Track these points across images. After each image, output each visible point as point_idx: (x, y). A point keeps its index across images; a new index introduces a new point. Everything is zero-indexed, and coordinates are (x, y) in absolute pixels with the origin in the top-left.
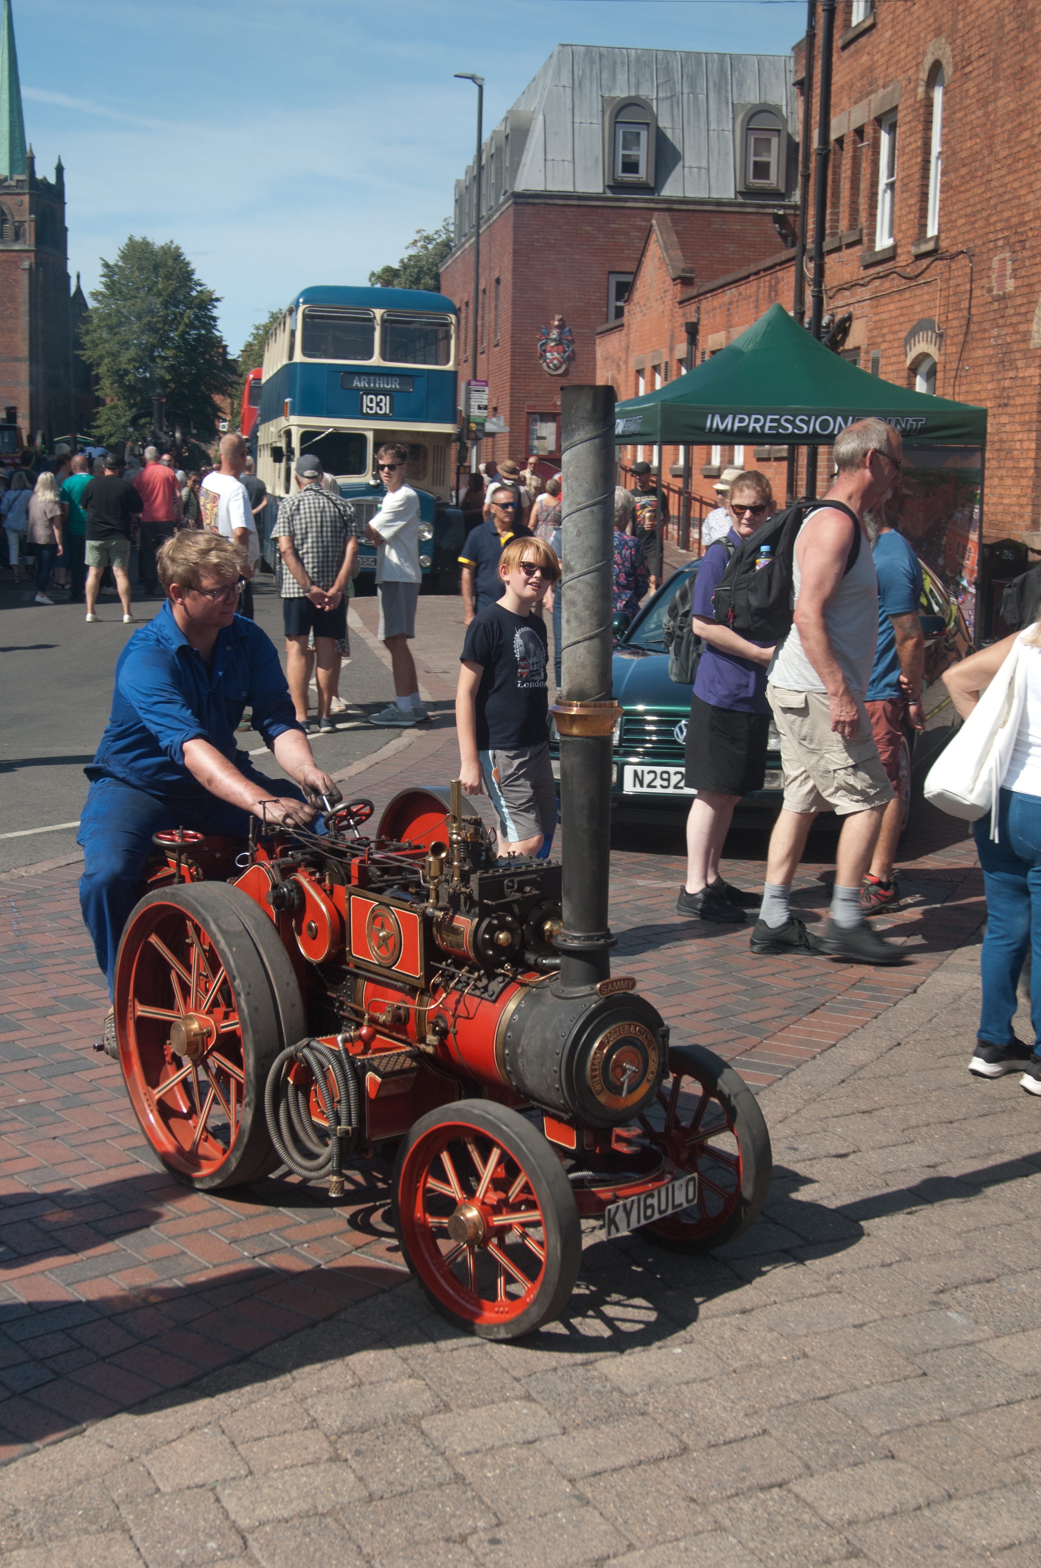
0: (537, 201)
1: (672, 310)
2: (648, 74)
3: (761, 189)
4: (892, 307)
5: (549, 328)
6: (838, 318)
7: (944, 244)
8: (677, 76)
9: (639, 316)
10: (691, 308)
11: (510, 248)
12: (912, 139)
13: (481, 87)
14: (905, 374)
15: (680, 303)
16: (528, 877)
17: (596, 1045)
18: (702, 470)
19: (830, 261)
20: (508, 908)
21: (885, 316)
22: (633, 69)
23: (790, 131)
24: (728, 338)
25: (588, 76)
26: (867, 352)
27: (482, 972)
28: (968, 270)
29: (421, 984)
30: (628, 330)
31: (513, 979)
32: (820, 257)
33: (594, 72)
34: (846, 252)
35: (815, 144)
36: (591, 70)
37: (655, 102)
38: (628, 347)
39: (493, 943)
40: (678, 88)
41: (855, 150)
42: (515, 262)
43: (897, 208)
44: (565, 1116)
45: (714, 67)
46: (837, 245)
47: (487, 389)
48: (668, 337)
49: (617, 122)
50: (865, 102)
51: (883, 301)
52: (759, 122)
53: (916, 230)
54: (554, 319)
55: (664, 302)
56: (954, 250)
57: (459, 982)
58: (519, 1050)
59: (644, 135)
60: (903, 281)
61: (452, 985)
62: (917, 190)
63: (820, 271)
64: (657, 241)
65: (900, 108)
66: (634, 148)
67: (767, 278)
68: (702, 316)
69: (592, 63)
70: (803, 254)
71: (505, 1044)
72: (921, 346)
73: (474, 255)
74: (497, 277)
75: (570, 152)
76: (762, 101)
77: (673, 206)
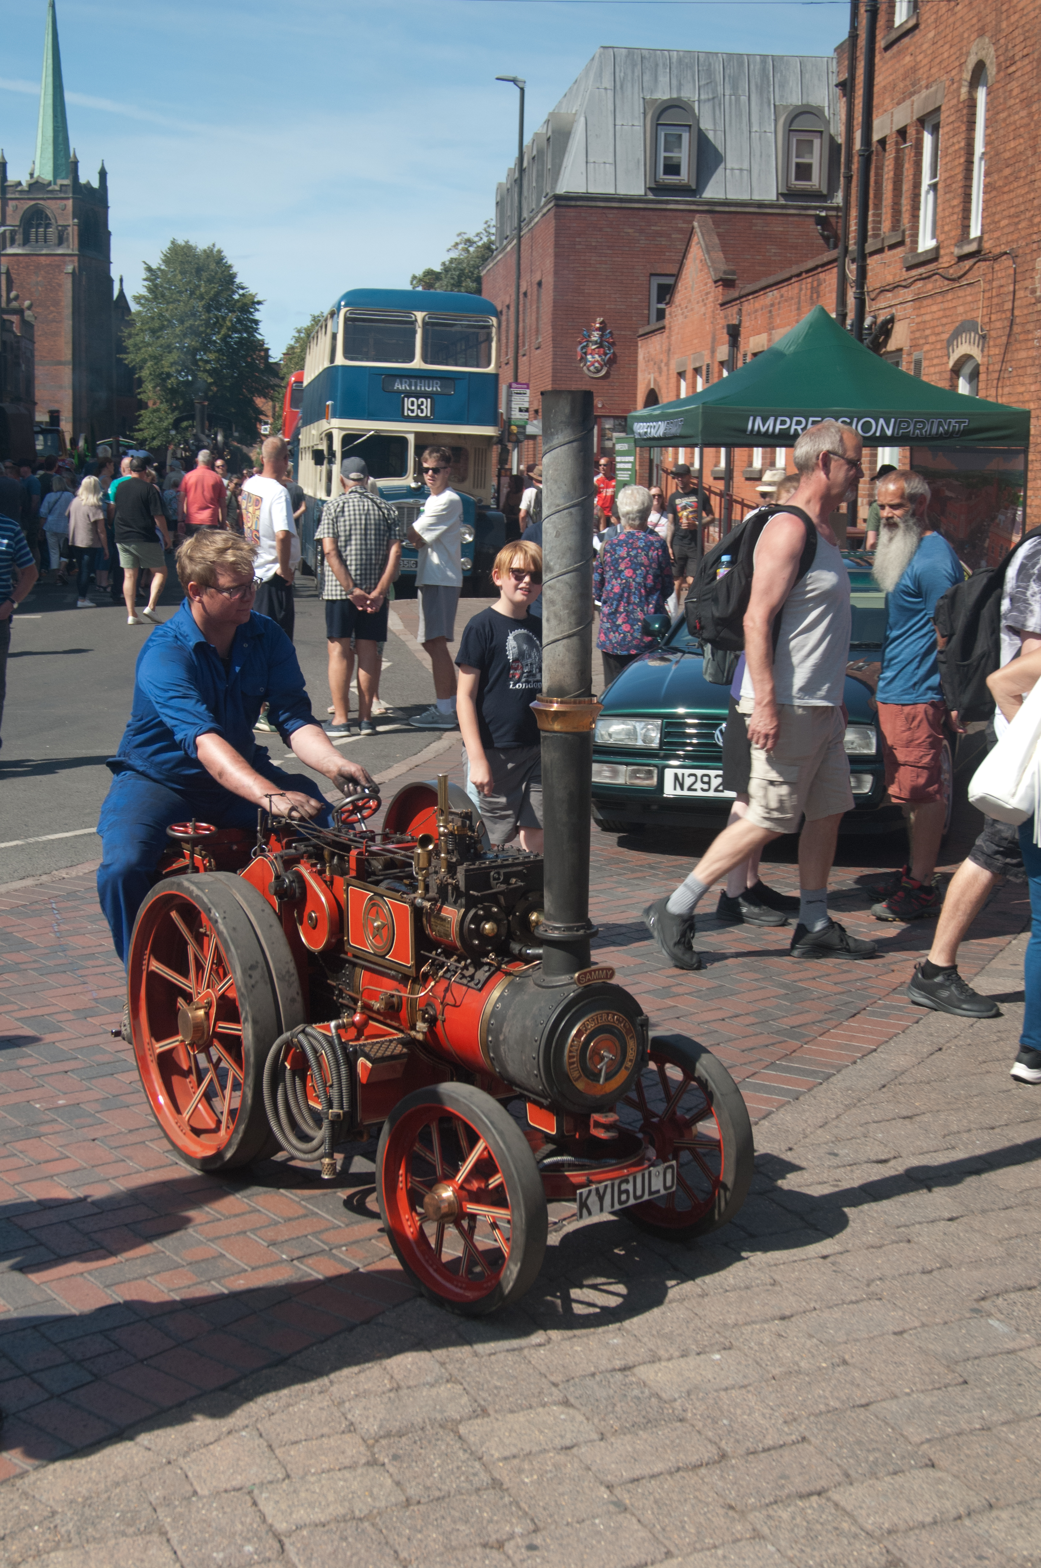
0: (579, 203)
1: (713, 312)
2: (689, 77)
3: (803, 190)
4: (934, 308)
5: (590, 330)
6: (880, 319)
7: (987, 245)
8: (719, 78)
10: (733, 310)
11: (551, 251)
12: (955, 140)
13: (522, 90)
14: (947, 375)
15: (722, 305)
16: (515, 869)
17: (574, 1032)
18: (743, 472)
19: (873, 262)
20: (494, 899)
21: (927, 318)
22: (675, 72)
23: (832, 132)
24: (769, 340)
25: (629, 78)
26: (910, 354)
27: (469, 961)
28: (1011, 271)
29: (412, 972)
30: (670, 333)
31: (498, 969)
32: (862, 258)
33: (636, 74)
34: (888, 254)
35: (858, 145)
36: (633, 72)
37: (696, 104)
38: (669, 350)
39: (478, 933)
40: (720, 89)
41: (898, 151)
42: (556, 265)
43: (939, 209)
44: (545, 1102)
45: (756, 68)
46: (879, 246)
47: (528, 391)
48: (709, 339)
49: (658, 125)
50: (908, 102)
51: (925, 302)
52: (800, 124)
53: (959, 232)
54: (595, 322)
55: (705, 305)
56: (997, 251)
57: (448, 970)
58: (501, 1038)
59: (685, 137)
60: (946, 282)
61: (441, 973)
62: (960, 191)
63: (862, 273)
64: (699, 243)
65: (943, 108)
66: (676, 150)
67: (809, 280)
68: (743, 319)
69: (634, 65)
70: (845, 256)
71: (489, 1031)
72: (965, 347)
73: (515, 256)
74: (538, 279)
75: (612, 155)
76: (805, 102)
77: (715, 208)
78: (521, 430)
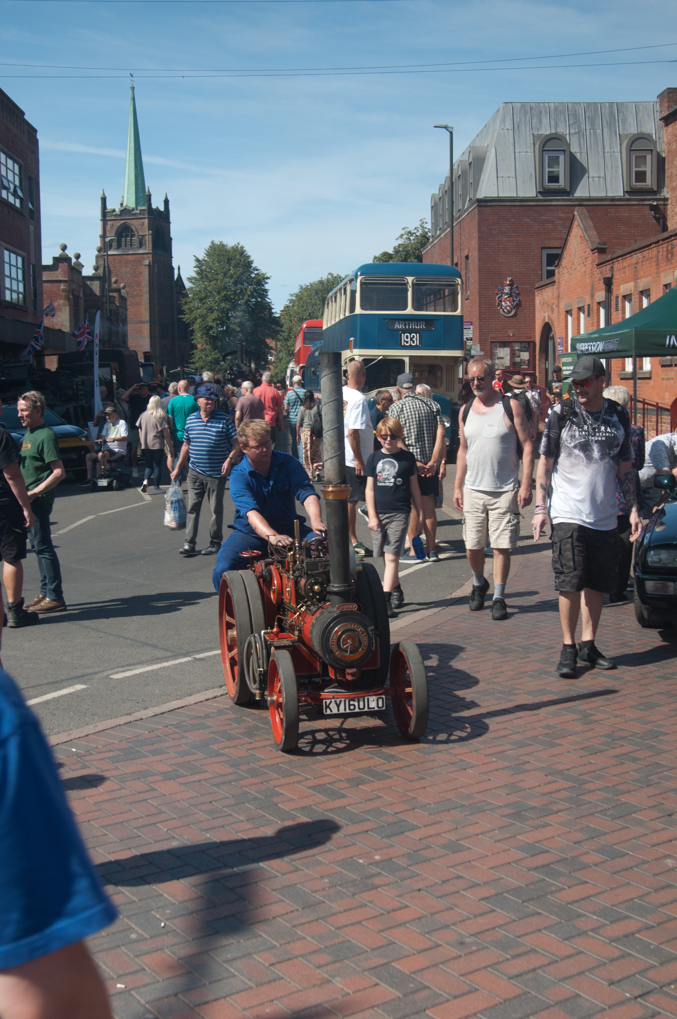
0: (493, 204)
1: (591, 270)
2: (562, 119)
3: (641, 189)
5: (503, 286)
8: (582, 118)
9: (567, 276)
10: (606, 268)
11: (476, 235)
13: (451, 133)
15: (598, 265)
18: (619, 375)
22: (553, 116)
23: (658, 150)
25: (523, 122)
30: (559, 285)
33: (527, 119)
36: (525, 118)
37: (568, 136)
38: (559, 296)
40: (583, 126)
42: (480, 244)
45: (606, 111)
47: (472, 327)
48: (589, 288)
49: (543, 151)
52: (637, 146)
54: (506, 280)
55: (585, 265)
59: (562, 158)
64: (579, 225)
66: (555, 166)
68: (615, 273)
69: (526, 113)
73: (449, 240)
74: (466, 254)
75: (514, 171)
76: (639, 131)
77: (583, 203)
78: (468, 352)
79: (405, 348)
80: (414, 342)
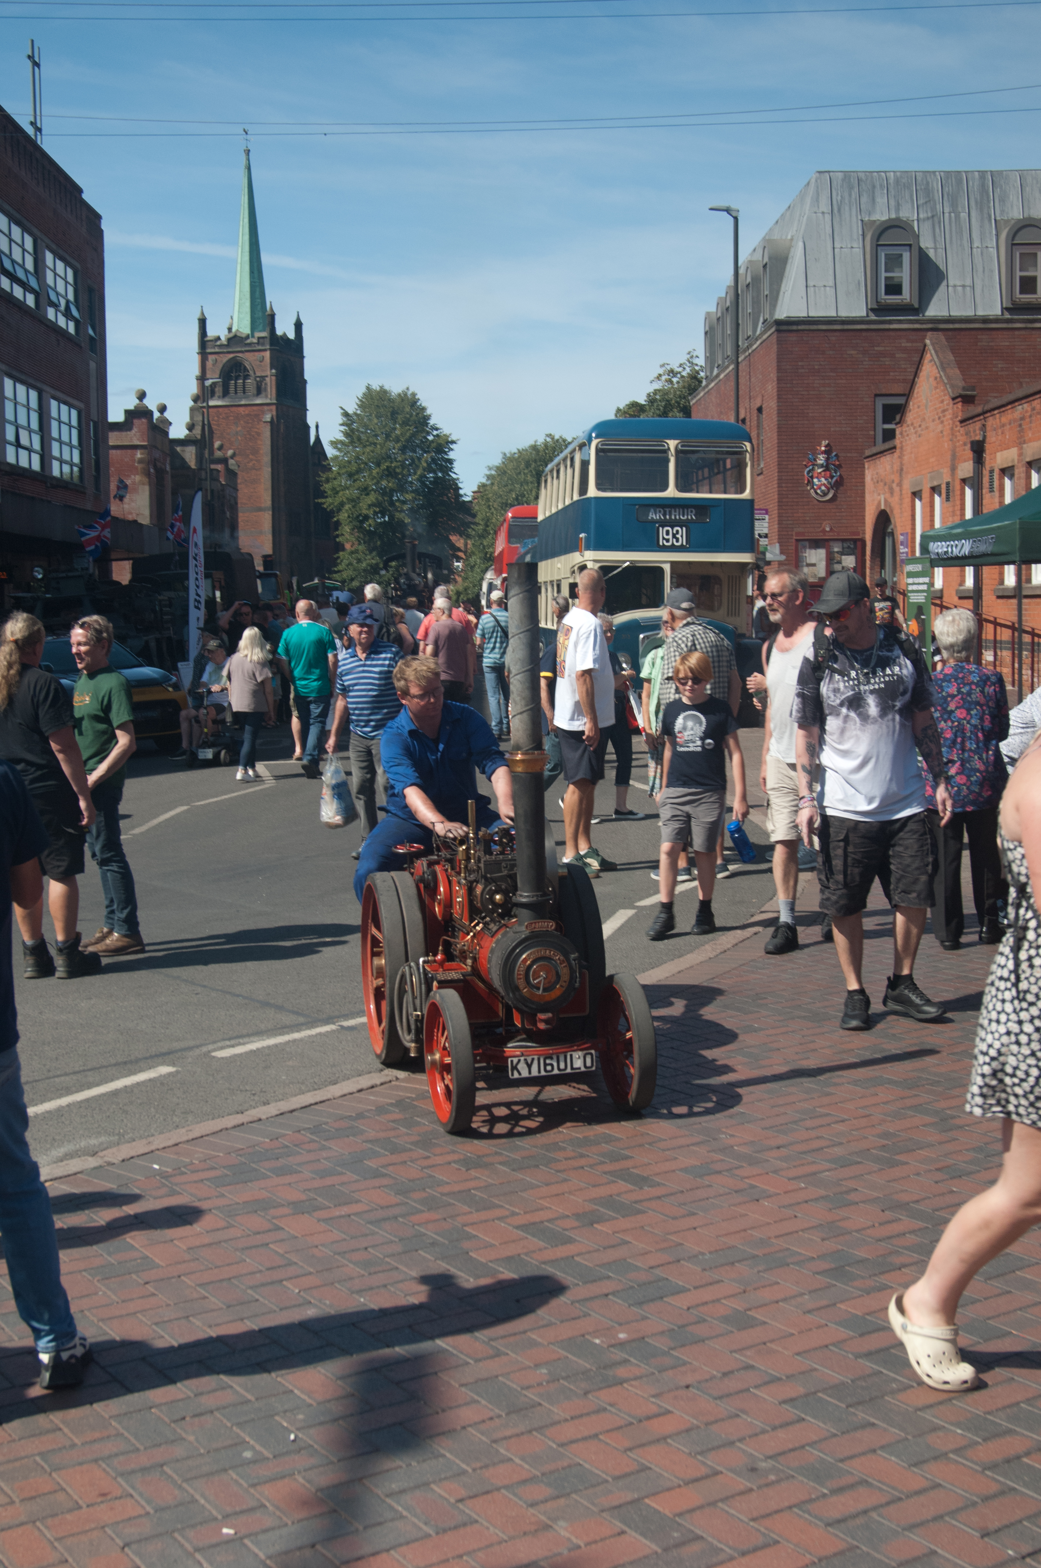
0: (800, 327)
1: (952, 429)
2: (907, 197)
3: (1029, 303)
5: (815, 453)
8: (938, 196)
9: (913, 438)
10: (975, 427)
11: (773, 376)
13: (736, 219)
15: (962, 422)
18: (995, 590)
22: (892, 192)
24: (1019, 455)
25: (847, 201)
30: (901, 453)
33: (853, 196)
36: (850, 195)
37: (916, 223)
38: (902, 470)
40: (939, 207)
42: (779, 390)
45: (975, 185)
47: (767, 517)
48: (949, 457)
49: (878, 245)
52: (1023, 237)
54: (820, 446)
55: (942, 422)
59: (906, 256)
64: (932, 360)
66: (896, 269)
68: (988, 434)
69: (851, 188)
73: (732, 384)
74: (758, 405)
75: (832, 278)
76: (1026, 215)
77: (938, 325)
78: (761, 556)
79: (664, 549)
80: (677, 541)
